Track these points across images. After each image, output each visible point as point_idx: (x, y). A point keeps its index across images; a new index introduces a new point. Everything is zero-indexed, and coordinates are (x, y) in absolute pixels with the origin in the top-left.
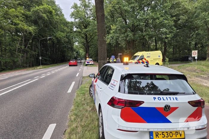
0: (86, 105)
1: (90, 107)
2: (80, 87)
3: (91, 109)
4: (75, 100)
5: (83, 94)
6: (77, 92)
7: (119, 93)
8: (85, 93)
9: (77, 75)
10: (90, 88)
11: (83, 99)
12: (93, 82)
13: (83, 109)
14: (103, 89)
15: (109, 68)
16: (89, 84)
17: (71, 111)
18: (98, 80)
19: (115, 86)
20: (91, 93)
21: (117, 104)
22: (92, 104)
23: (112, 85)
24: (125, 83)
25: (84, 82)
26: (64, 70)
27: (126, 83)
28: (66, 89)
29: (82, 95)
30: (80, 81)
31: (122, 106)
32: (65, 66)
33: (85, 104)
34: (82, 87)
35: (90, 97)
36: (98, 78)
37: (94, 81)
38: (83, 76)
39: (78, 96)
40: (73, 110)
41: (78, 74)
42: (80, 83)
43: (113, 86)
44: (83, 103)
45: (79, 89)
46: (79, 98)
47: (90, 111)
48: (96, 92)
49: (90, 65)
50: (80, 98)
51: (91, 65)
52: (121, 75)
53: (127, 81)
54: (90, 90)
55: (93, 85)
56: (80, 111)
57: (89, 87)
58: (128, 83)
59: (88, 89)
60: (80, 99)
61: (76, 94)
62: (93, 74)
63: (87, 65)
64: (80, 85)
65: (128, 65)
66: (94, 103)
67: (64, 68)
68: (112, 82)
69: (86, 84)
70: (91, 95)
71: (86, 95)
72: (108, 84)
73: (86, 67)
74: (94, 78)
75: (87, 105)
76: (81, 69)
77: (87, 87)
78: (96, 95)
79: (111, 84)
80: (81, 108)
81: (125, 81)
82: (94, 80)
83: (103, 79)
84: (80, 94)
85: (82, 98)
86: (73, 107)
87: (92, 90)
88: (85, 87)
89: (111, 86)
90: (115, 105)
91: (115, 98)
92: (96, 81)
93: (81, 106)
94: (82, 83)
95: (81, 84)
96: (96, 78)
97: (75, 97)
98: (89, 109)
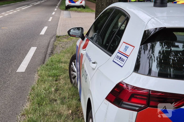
0: (59, 102)
1: (69, 107)
2: (48, 60)
3: (70, 111)
4: (33, 89)
5: (54, 76)
6: (39, 72)
7: (135, 74)
8: (60, 76)
9: (43, 32)
10: (71, 64)
11: (53, 89)
12: (78, 48)
13: (52, 111)
14: (98, 65)
15: (120, 13)
16: (69, 55)
17: (23, 115)
18: (90, 43)
19: (127, 56)
20: (72, 76)
21: (129, 100)
22: (74, 102)
23: (120, 55)
24: (153, 52)
25: (58, 50)
26: (11, 17)
27: (156, 54)
28: (15, 64)
29: (51, 78)
30: (48, 47)
31: (140, 105)
32: (14, 8)
33: (56, 100)
34: (52, 61)
35: (70, 86)
36: (92, 38)
37: (80, 45)
38: (58, 34)
39: (42, 80)
40: (28, 112)
41: (45, 29)
42: (49, 51)
43: (123, 57)
44: (52, 96)
45: (44, 65)
46: (43, 86)
47: (67, 117)
48: (84, 71)
49: (76, 9)
50: (47, 85)
51: (78, 7)
52: (145, 31)
53: (158, 47)
54: (71, 69)
55: (78, 55)
56: (45, 115)
57: (69, 60)
58: (160, 52)
59: (67, 67)
60: (45, 89)
61: (36, 76)
62: (78, 29)
63: (68, 8)
64: (48, 56)
65: (166, 6)
66: (80, 100)
67: (11, 12)
68: (121, 47)
69: (62, 54)
70: (73, 81)
71: (60, 79)
72: (112, 54)
73: (65, 13)
74: (80, 39)
75: (62, 103)
76: (53, 16)
77: (65, 62)
78: (83, 79)
79: (120, 52)
80: (48, 109)
81: (153, 47)
82: (81, 43)
83: (103, 42)
84: (46, 78)
85: (51, 86)
86: (28, 106)
87: (76, 70)
88: (60, 62)
89: (118, 57)
90: (124, 102)
91: (125, 86)
92: (85, 47)
93: (46, 104)
94: (55, 52)
95: (52, 52)
96: (86, 39)
97: (34, 84)
98: (66, 112)
